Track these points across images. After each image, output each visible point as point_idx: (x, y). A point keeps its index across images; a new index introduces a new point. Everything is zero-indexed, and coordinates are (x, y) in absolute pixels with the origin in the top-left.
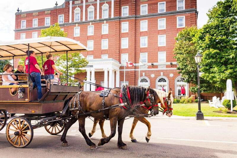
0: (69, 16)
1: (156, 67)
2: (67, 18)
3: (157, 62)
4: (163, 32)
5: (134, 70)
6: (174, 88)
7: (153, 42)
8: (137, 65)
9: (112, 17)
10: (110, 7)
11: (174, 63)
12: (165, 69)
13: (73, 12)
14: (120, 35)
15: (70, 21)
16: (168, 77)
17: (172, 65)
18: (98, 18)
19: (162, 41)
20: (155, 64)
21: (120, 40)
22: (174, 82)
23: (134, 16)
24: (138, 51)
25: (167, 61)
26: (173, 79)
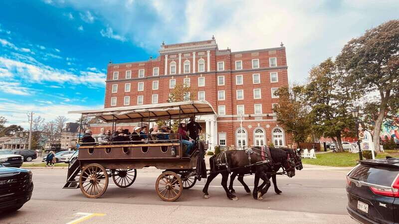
0: (164, 69)
1: (253, 118)
2: (162, 71)
3: (254, 113)
4: (258, 86)
5: (231, 121)
6: (271, 138)
7: (249, 94)
8: (234, 116)
9: (209, 70)
10: (206, 62)
11: (270, 115)
12: (262, 120)
13: (168, 66)
14: (216, 89)
15: (166, 74)
16: (265, 128)
17: (268, 117)
18: (194, 72)
19: (258, 94)
20: (252, 115)
21: (217, 93)
22: (271, 133)
23: (230, 70)
24: (235, 104)
25: (263, 113)
26: (270, 130)
